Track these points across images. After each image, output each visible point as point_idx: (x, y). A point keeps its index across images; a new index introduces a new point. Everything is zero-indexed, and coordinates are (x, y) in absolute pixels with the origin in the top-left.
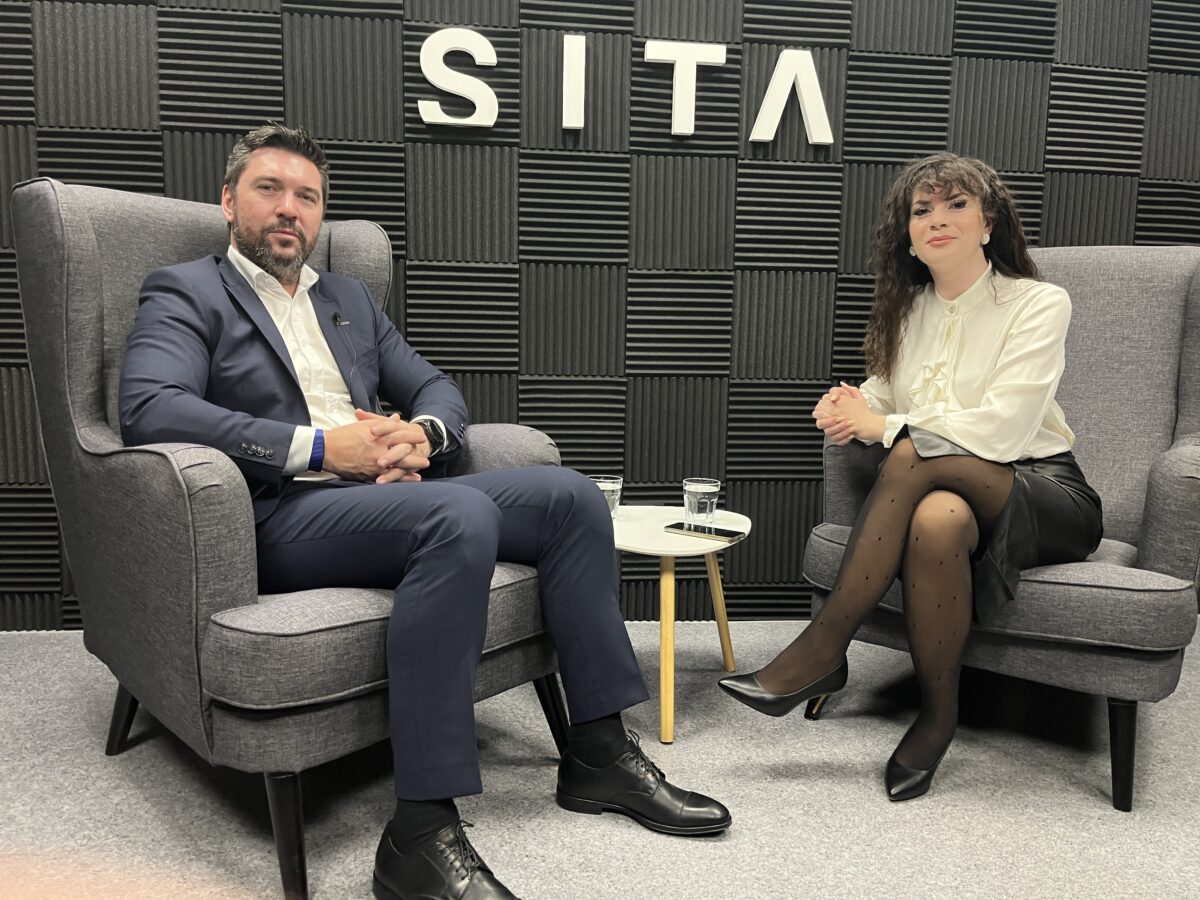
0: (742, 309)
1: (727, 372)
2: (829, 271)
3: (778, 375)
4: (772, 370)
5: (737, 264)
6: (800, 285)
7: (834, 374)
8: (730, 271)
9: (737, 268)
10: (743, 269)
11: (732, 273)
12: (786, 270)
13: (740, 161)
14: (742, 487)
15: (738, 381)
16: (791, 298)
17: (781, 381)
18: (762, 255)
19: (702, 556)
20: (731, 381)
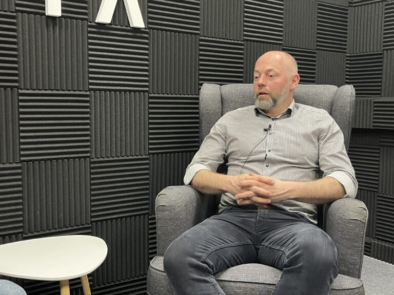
0: (95, 115)
1: (89, 155)
2: (144, 92)
3: (119, 155)
4: (116, 151)
5: (91, 87)
6: (128, 100)
7: (150, 152)
8: (86, 91)
9: (90, 90)
10: (95, 90)
11: (88, 93)
12: (120, 91)
13: (89, 23)
14: (101, 224)
15: (96, 160)
16: (124, 108)
17: (121, 158)
18: (105, 82)
19: (79, 278)
20: (92, 160)
